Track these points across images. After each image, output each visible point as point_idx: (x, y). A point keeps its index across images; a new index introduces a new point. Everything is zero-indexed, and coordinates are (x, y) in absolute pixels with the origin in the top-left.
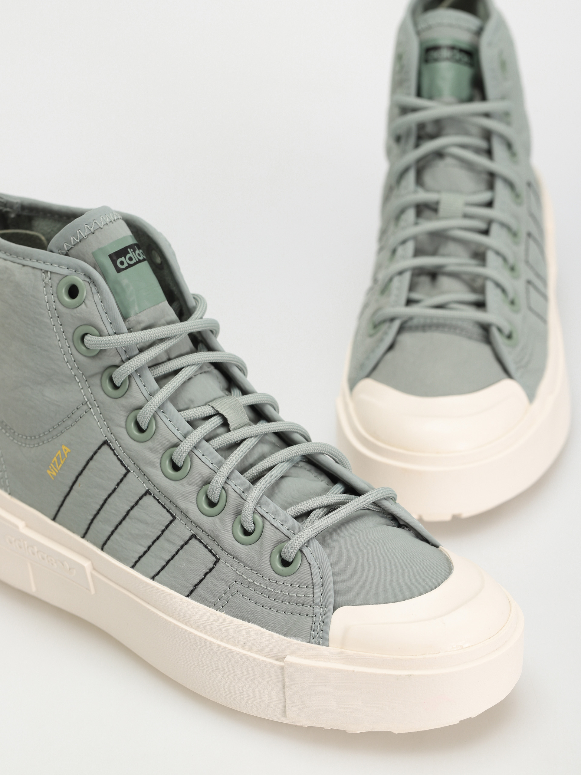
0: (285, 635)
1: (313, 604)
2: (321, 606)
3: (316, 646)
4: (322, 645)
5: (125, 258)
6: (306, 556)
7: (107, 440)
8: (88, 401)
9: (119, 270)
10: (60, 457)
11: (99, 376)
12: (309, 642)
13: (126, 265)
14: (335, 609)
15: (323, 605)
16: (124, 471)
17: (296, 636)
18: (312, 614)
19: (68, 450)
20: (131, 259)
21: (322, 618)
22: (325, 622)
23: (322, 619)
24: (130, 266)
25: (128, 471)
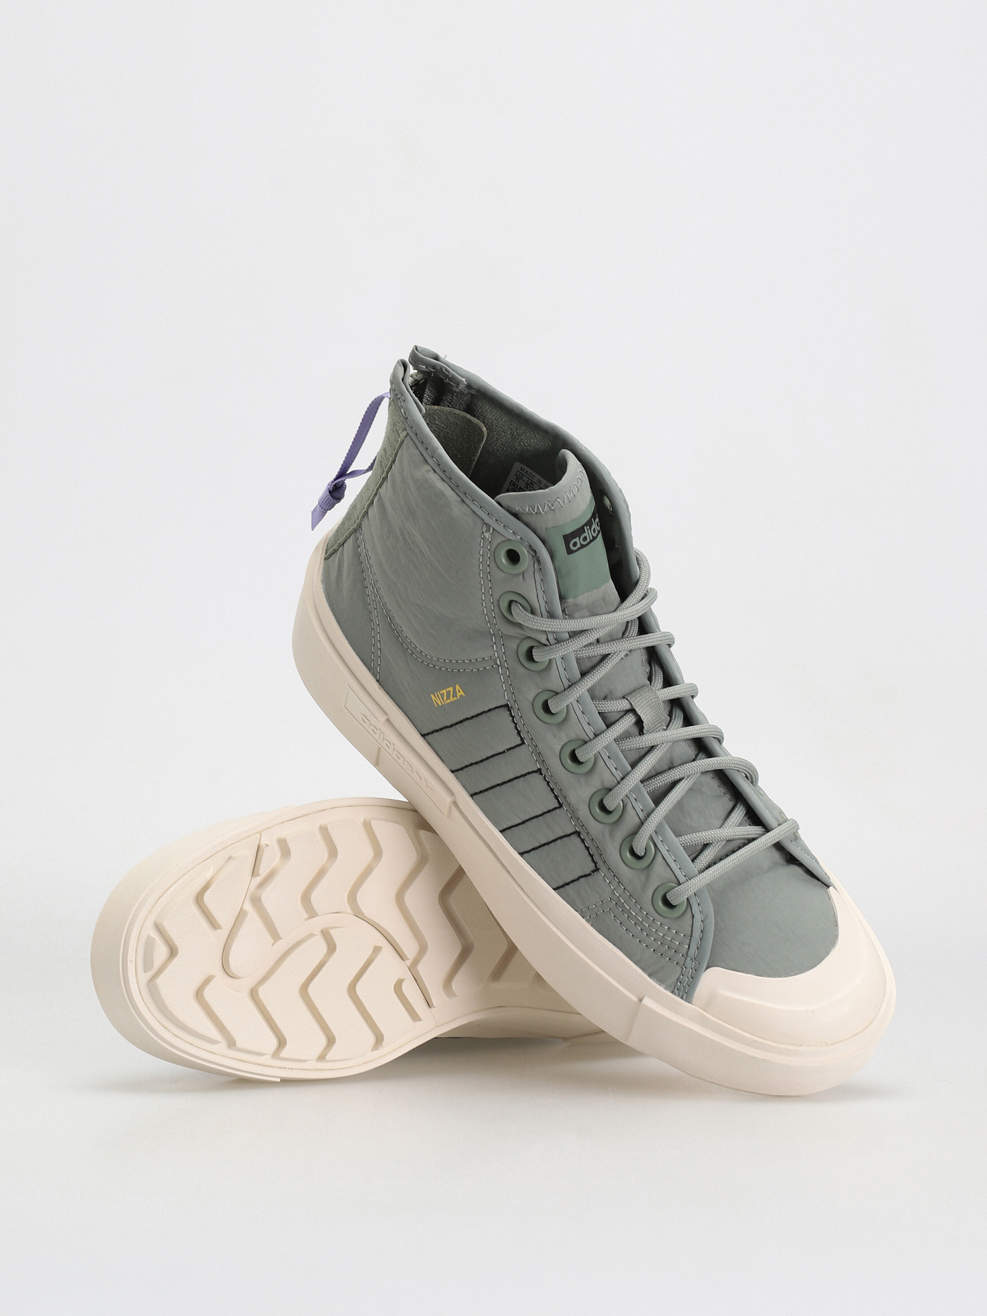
0: (650, 975)
1: (685, 955)
2: (694, 960)
3: (679, 999)
4: (686, 1001)
5: (579, 538)
6: (691, 907)
7: (508, 704)
8: (498, 657)
9: (570, 552)
10: (451, 693)
11: (518, 641)
12: (672, 992)
13: (579, 545)
14: (708, 968)
15: (697, 960)
16: (519, 741)
17: (661, 981)
18: (683, 964)
19: (462, 693)
20: (585, 539)
21: (692, 973)
22: (694, 978)
23: (691, 975)
24: (583, 546)
25: (523, 743)
